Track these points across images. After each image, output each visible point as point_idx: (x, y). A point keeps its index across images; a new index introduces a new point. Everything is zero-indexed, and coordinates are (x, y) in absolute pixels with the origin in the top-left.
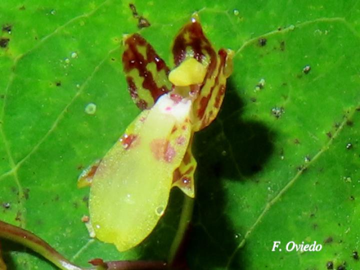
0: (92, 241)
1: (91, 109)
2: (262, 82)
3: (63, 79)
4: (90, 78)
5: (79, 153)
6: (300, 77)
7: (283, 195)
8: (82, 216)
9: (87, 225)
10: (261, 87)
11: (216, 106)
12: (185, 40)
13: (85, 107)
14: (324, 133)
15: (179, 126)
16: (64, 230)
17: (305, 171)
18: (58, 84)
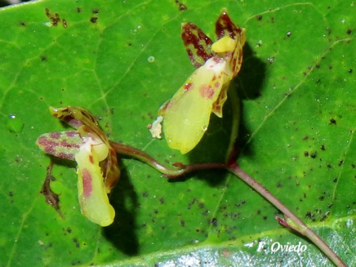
0: (153, 140)
1: (151, 59)
2: (260, 42)
3: (134, 41)
4: (150, 41)
5: (145, 86)
6: (284, 39)
7: (276, 111)
8: (147, 124)
9: (150, 130)
10: (260, 45)
11: (239, 63)
12: (221, 25)
13: (148, 58)
14: (301, 72)
15: (217, 76)
16: (136, 133)
17: (290, 96)
18: (130, 45)
